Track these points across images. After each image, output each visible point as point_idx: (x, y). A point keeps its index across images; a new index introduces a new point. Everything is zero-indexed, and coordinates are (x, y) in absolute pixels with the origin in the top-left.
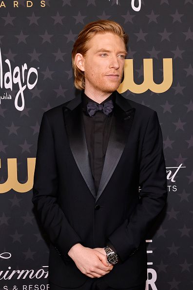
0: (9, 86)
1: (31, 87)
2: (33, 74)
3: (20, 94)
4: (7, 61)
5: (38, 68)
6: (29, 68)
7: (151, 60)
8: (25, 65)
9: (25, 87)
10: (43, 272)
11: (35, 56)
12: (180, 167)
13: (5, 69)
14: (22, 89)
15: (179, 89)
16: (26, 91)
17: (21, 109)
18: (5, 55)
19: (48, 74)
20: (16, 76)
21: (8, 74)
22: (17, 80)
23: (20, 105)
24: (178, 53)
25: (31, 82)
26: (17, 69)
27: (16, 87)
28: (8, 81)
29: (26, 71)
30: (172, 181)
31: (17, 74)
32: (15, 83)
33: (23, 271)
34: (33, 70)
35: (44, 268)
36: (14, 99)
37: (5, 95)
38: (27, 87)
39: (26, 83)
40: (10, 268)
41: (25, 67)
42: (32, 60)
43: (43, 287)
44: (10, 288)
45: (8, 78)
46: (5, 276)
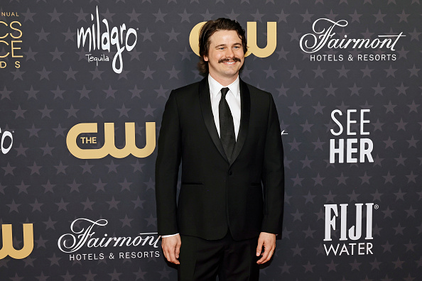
0: (106, 47)
1: (129, 48)
2: (132, 35)
3: (118, 56)
4: (105, 21)
5: (138, 29)
6: (127, 29)
8: (124, 25)
9: (123, 48)
10: (141, 239)
11: (134, 16)
14: (120, 51)
15: (283, 54)
16: (125, 53)
17: (119, 71)
18: (103, 14)
19: (148, 35)
20: (114, 37)
21: (106, 35)
22: (115, 41)
23: (118, 67)
24: (283, 16)
25: (130, 44)
26: (115, 30)
27: (114, 48)
28: (105, 42)
29: (125, 32)
33: (120, 239)
34: (132, 31)
35: (141, 236)
36: (111, 61)
38: (125, 48)
39: (124, 45)
40: (106, 235)
41: (123, 27)
42: (131, 20)
43: (140, 255)
44: (107, 255)
45: (105, 38)
46: (101, 244)
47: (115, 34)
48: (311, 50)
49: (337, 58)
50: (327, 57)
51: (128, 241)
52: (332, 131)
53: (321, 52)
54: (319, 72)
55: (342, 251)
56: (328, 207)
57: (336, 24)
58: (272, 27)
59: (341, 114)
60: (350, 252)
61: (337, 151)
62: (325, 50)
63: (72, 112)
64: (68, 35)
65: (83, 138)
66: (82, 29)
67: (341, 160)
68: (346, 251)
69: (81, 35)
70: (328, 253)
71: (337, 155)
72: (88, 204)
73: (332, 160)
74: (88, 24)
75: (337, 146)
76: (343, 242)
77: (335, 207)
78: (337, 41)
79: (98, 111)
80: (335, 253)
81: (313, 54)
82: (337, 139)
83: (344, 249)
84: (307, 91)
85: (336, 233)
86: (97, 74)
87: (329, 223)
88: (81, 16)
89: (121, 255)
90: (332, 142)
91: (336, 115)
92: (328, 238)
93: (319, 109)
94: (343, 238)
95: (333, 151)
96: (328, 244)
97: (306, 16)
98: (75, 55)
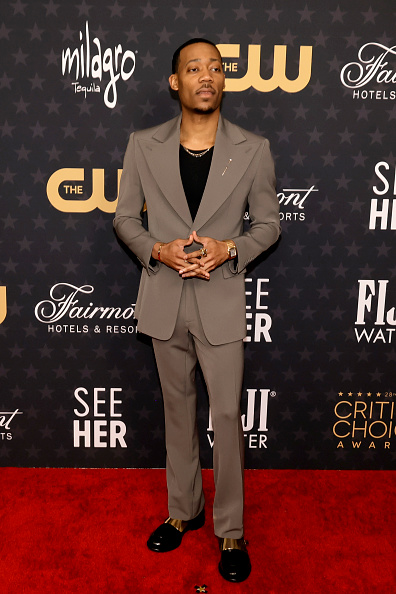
0: (97, 74)
1: (126, 76)
2: (129, 59)
3: (112, 85)
4: (96, 41)
5: (136, 52)
7: (285, 47)
8: (120, 46)
9: (118, 76)
10: (132, 311)
11: (132, 35)
12: (311, 189)
14: (114, 79)
15: (318, 89)
16: (120, 82)
17: (111, 105)
18: (94, 32)
19: (149, 60)
21: (97, 59)
22: (108, 67)
23: (111, 99)
24: (321, 39)
25: (127, 71)
26: (108, 52)
27: (106, 76)
28: (96, 68)
30: (300, 207)
32: (106, 70)
33: (107, 309)
34: (129, 54)
35: (133, 307)
37: (92, 86)
38: (120, 77)
39: (119, 71)
40: (91, 304)
41: (119, 50)
42: (129, 40)
43: (131, 329)
44: (91, 328)
45: (96, 64)
46: (85, 314)
47: (108, 58)
48: (354, 84)
49: (388, 95)
50: (374, 94)
51: (117, 313)
52: (375, 188)
53: (367, 87)
54: (363, 114)
55: (377, 337)
56: (363, 284)
57: (390, 50)
58: (306, 53)
59: (387, 167)
60: (387, 339)
61: (379, 214)
62: (372, 84)
63: (54, 154)
64: (51, 57)
65: (67, 187)
66: (68, 50)
67: (384, 226)
68: (383, 337)
69: (67, 58)
70: (359, 339)
71: (379, 220)
72: (71, 267)
73: (372, 226)
74: (75, 44)
75: (379, 208)
76: (379, 327)
77: (371, 283)
78: (389, 73)
79: (85, 154)
80: (368, 339)
81: (356, 90)
82: (380, 199)
83: (380, 335)
84: (346, 136)
85: (371, 316)
86: (85, 108)
87: (363, 303)
88: (67, 33)
89: (109, 329)
90: (374, 202)
91: (382, 169)
92: (360, 320)
93: (360, 160)
94: (380, 321)
95: (374, 214)
96: (360, 328)
97: (352, 39)
98: (59, 83)
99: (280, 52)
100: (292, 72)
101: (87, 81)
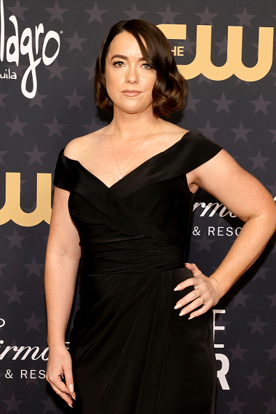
0: (13, 58)
1: (48, 61)
2: (52, 41)
3: (31, 73)
4: (13, 19)
5: (61, 32)
6: (46, 31)
7: (241, 28)
8: (41, 26)
9: (38, 61)
11: (57, 12)
13: (10, 31)
14: (34, 64)
16: (41, 68)
17: (30, 95)
18: (10, 8)
19: (76, 42)
20: (26, 43)
21: (13, 40)
23: (29, 89)
25: (49, 55)
26: (27, 32)
27: (24, 60)
28: (12, 50)
29: (42, 36)
31: (27, 39)
32: (23, 53)
34: (52, 34)
36: (20, 79)
37: (7, 73)
38: (42, 61)
39: (40, 55)
41: (40, 29)
42: (52, 19)
45: (13, 46)
47: (27, 38)
51: (34, 353)
99: (235, 35)
100: (250, 58)
101: (1, 66)
